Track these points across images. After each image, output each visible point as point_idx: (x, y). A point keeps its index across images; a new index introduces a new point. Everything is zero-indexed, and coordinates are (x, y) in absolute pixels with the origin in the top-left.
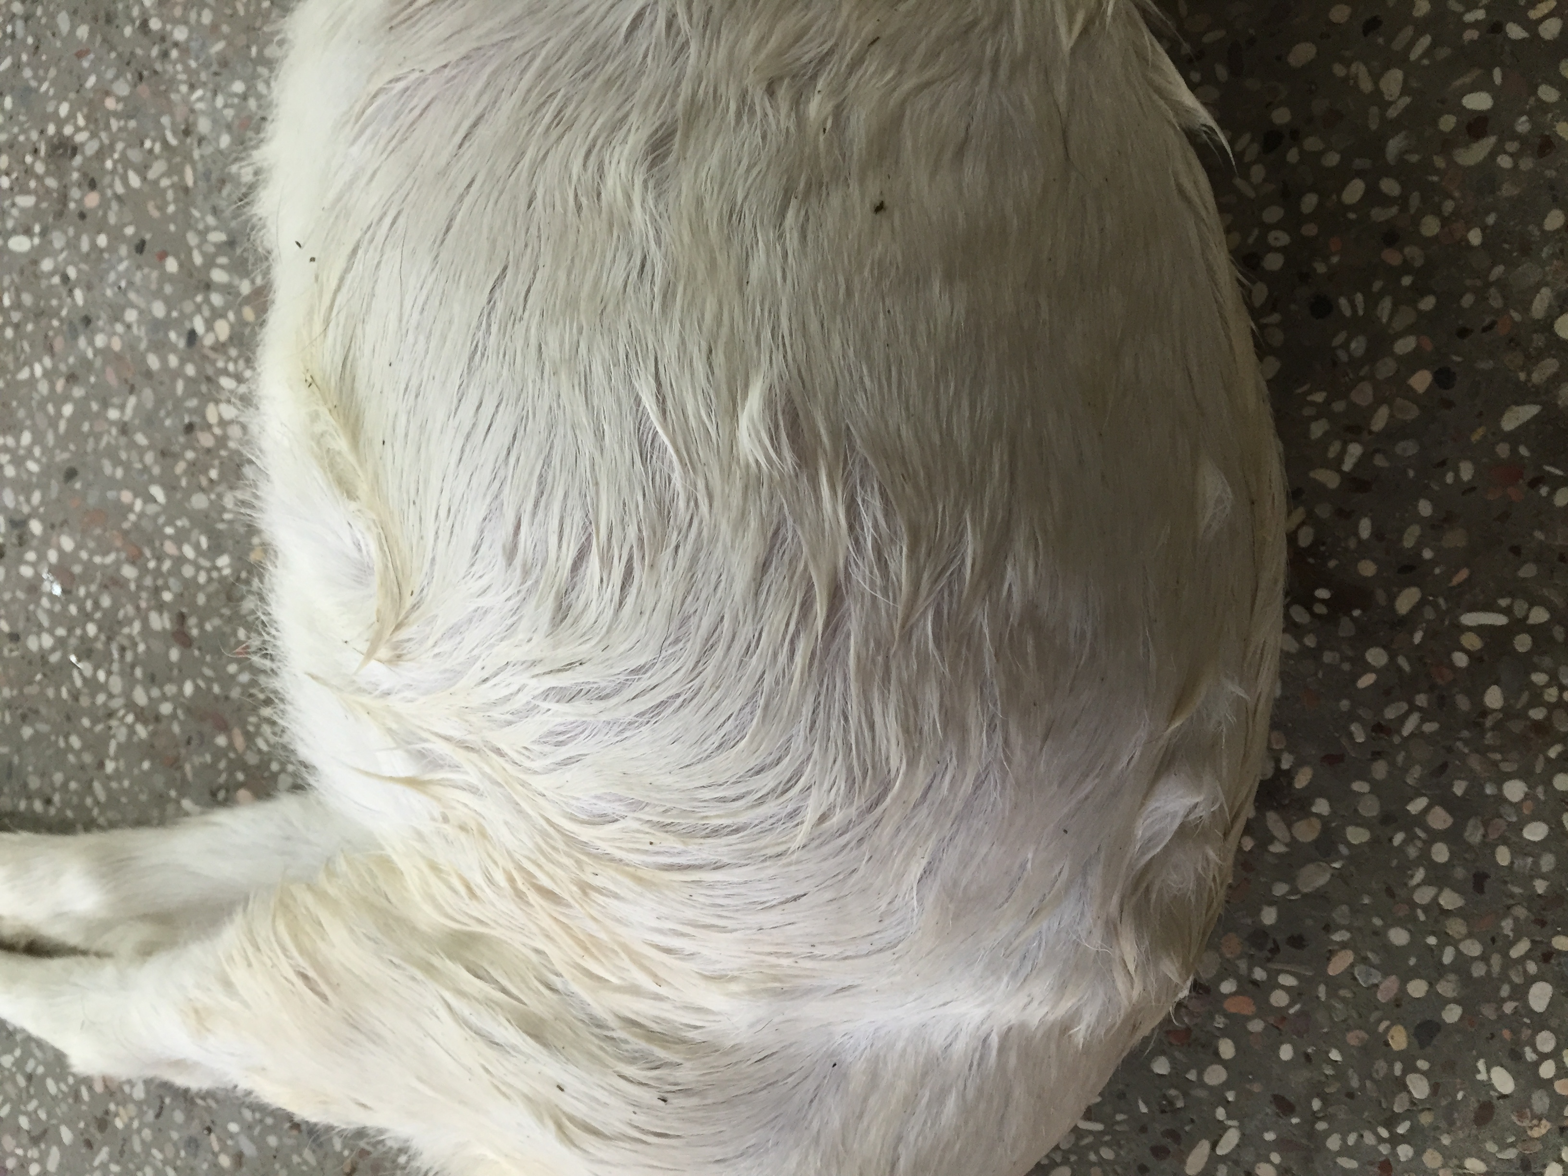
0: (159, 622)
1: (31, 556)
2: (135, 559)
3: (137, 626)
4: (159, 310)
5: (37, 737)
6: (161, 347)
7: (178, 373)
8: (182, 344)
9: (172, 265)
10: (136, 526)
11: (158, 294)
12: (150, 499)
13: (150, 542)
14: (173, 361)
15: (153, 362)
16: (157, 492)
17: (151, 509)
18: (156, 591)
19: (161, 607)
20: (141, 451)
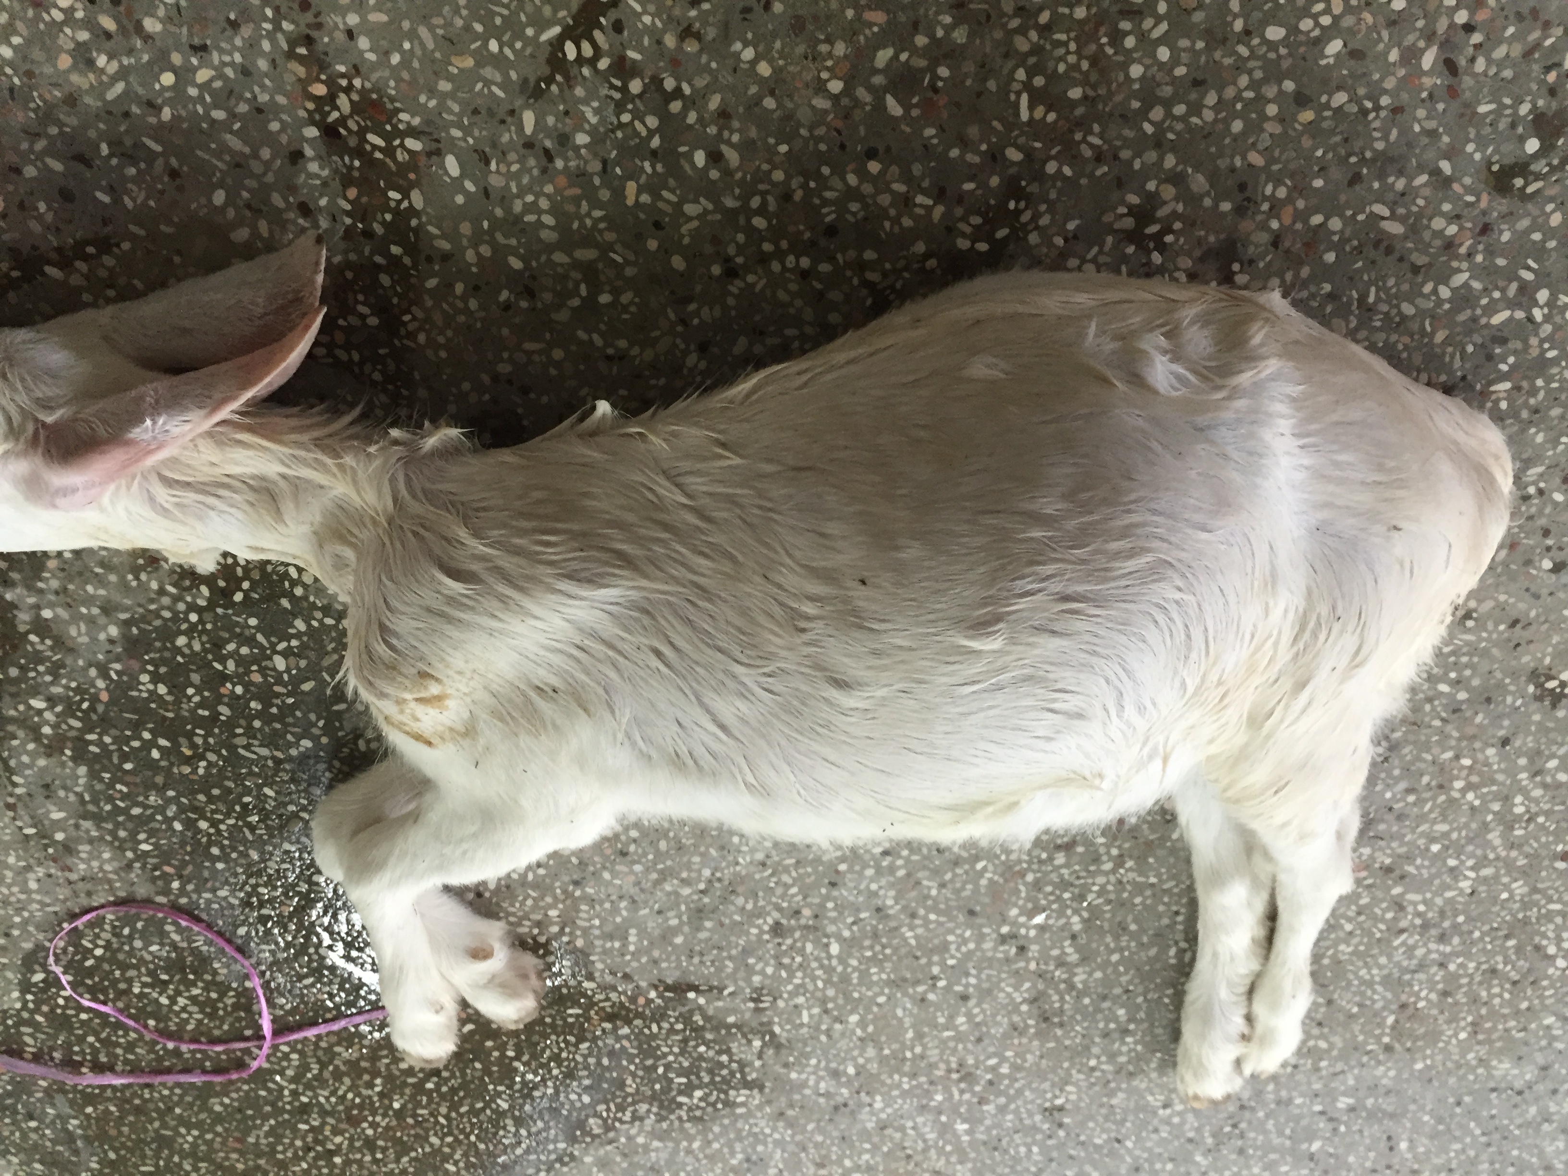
0: (1060, 859)
1: (1023, 931)
2: (1022, 874)
3: (1064, 871)
4: (870, 872)
5: (1136, 921)
6: (892, 869)
7: (907, 860)
8: (889, 859)
9: (843, 867)
10: (1002, 875)
11: (861, 873)
12: (985, 869)
13: (1010, 868)
14: (900, 862)
15: (901, 873)
16: (979, 866)
17: (990, 867)
18: (1041, 862)
19: (1051, 859)
20: (955, 875)
